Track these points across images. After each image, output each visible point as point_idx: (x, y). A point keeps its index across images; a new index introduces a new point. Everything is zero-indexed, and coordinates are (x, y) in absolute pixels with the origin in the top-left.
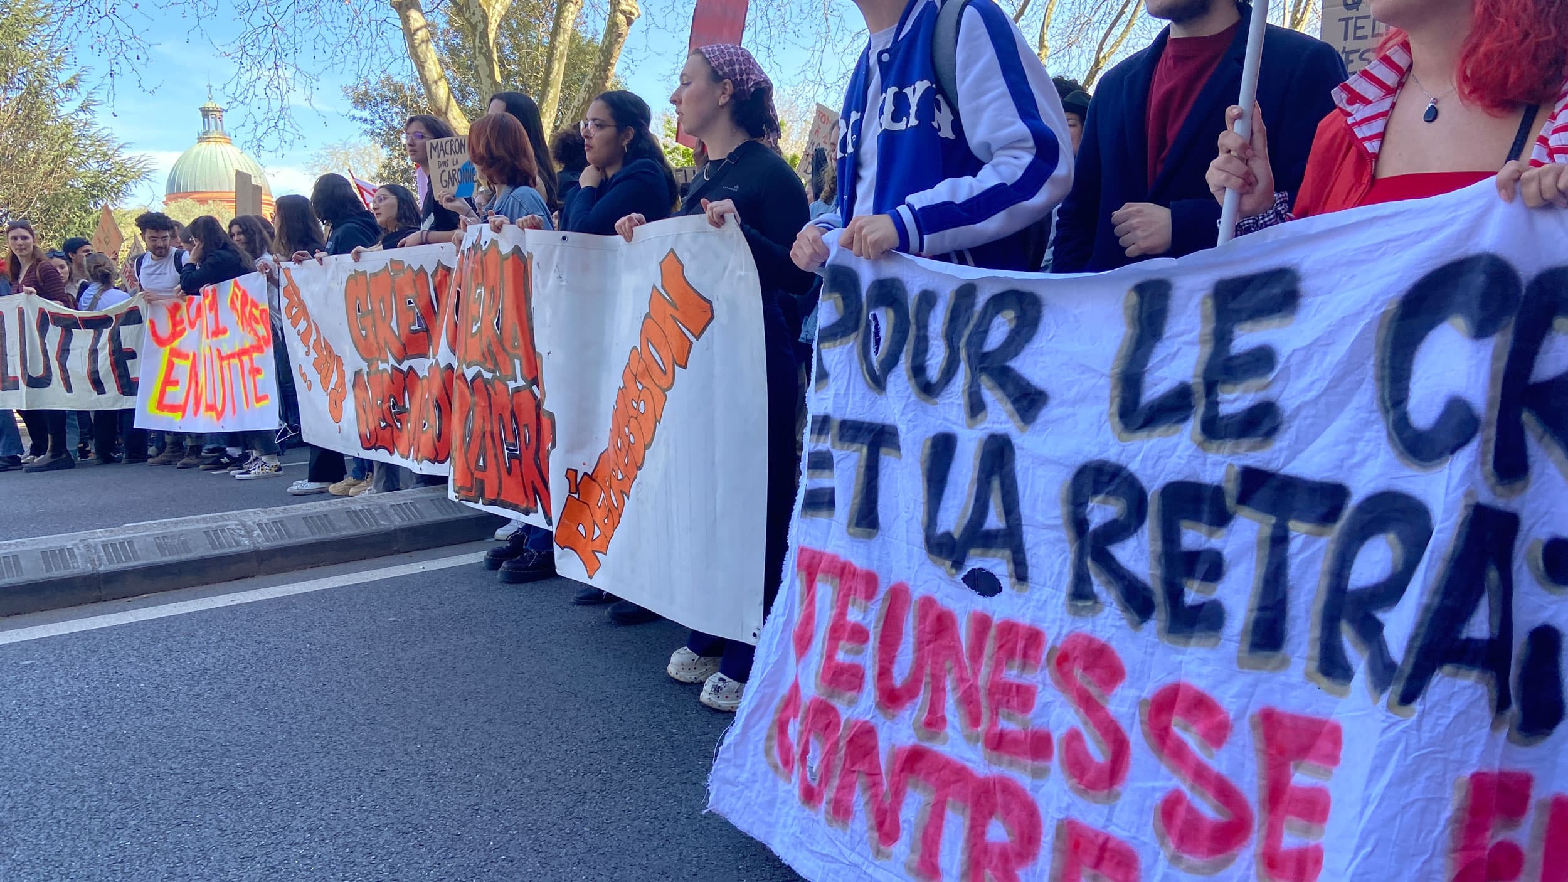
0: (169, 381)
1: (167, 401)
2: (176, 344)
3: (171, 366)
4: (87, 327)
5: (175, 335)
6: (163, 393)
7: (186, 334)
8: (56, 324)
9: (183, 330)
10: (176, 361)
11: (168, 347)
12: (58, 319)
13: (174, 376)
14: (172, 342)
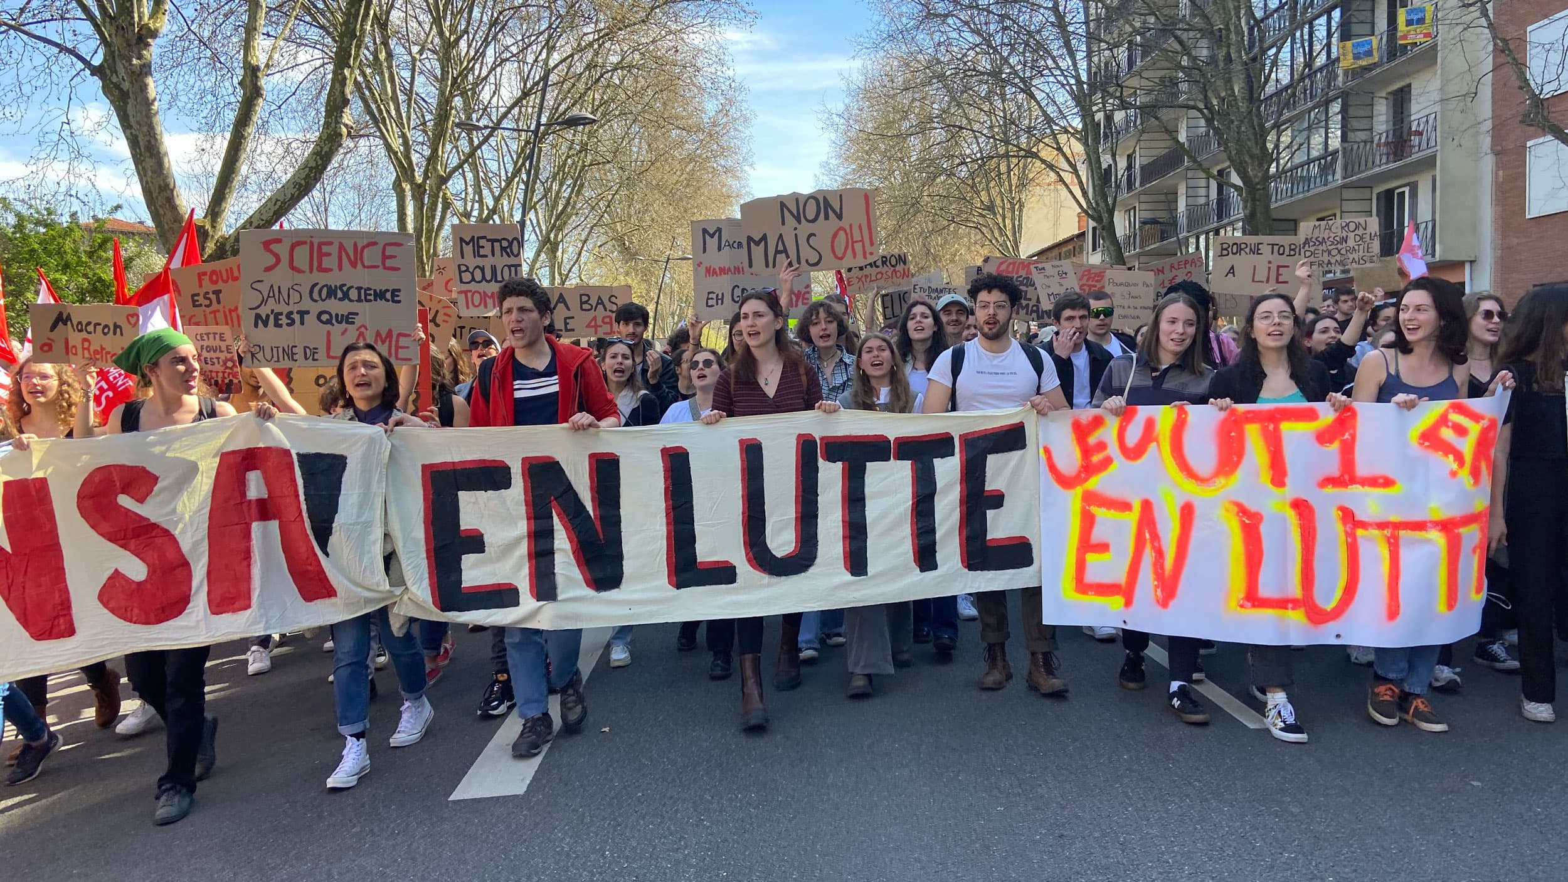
0: (1087, 545)
1: (1091, 577)
2: (1094, 483)
3: (1088, 521)
4: (900, 457)
5: (1088, 470)
6: (1081, 566)
7: (1113, 468)
8: (831, 458)
9: (1108, 461)
10: (1095, 510)
11: (1079, 491)
12: (837, 448)
13: (1097, 535)
14: (1086, 480)
